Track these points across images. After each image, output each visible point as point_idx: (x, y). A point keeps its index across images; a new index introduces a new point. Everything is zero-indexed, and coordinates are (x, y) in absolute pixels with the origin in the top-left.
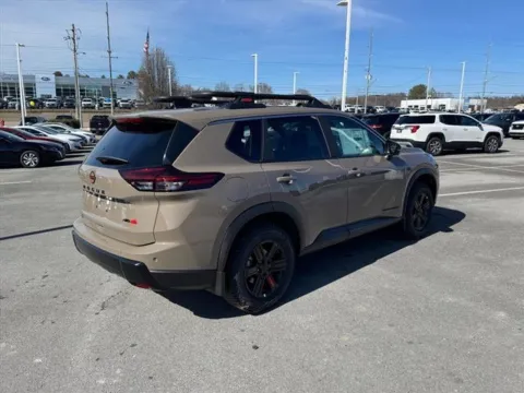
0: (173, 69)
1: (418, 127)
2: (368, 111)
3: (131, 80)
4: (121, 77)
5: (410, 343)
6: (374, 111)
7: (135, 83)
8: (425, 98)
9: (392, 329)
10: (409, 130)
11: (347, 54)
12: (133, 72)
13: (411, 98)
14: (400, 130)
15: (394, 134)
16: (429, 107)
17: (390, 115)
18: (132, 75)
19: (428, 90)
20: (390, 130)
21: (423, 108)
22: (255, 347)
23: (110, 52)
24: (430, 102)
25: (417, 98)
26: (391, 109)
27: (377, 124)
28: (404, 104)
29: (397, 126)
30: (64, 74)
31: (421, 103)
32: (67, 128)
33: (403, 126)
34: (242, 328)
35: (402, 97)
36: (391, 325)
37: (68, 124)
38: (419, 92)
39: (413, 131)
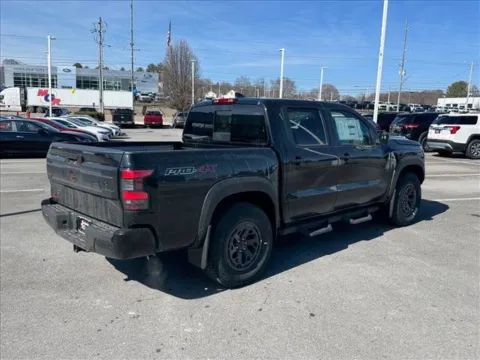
0: (196, 63)
1: (458, 128)
2: (401, 109)
3: (151, 74)
4: (140, 70)
5: (452, 320)
6: (408, 109)
7: (156, 76)
8: (466, 96)
9: (435, 309)
10: (448, 131)
11: (382, 49)
12: (152, 65)
13: (449, 96)
14: (438, 131)
15: (432, 134)
16: (470, 106)
17: (427, 114)
18: (152, 68)
19: (469, 87)
20: (427, 130)
21: (463, 107)
22: (312, 315)
23: (132, 45)
24: (471, 100)
25: (456, 97)
26: (426, 107)
27: (413, 124)
28: (442, 103)
29: (435, 126)
30: (84, 66)
31: (460, 101)
32: (94, 121)
33: (442, 126)
34: (298, 300)
35: (440, 95)
36: (434, 306)
37: (93, 116)
38: (458, 90)
39: (453, 132)
